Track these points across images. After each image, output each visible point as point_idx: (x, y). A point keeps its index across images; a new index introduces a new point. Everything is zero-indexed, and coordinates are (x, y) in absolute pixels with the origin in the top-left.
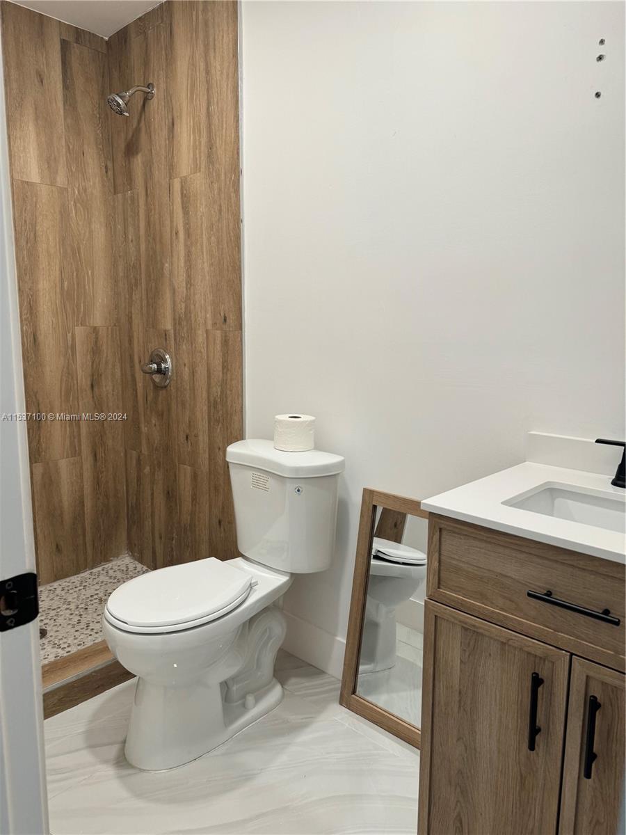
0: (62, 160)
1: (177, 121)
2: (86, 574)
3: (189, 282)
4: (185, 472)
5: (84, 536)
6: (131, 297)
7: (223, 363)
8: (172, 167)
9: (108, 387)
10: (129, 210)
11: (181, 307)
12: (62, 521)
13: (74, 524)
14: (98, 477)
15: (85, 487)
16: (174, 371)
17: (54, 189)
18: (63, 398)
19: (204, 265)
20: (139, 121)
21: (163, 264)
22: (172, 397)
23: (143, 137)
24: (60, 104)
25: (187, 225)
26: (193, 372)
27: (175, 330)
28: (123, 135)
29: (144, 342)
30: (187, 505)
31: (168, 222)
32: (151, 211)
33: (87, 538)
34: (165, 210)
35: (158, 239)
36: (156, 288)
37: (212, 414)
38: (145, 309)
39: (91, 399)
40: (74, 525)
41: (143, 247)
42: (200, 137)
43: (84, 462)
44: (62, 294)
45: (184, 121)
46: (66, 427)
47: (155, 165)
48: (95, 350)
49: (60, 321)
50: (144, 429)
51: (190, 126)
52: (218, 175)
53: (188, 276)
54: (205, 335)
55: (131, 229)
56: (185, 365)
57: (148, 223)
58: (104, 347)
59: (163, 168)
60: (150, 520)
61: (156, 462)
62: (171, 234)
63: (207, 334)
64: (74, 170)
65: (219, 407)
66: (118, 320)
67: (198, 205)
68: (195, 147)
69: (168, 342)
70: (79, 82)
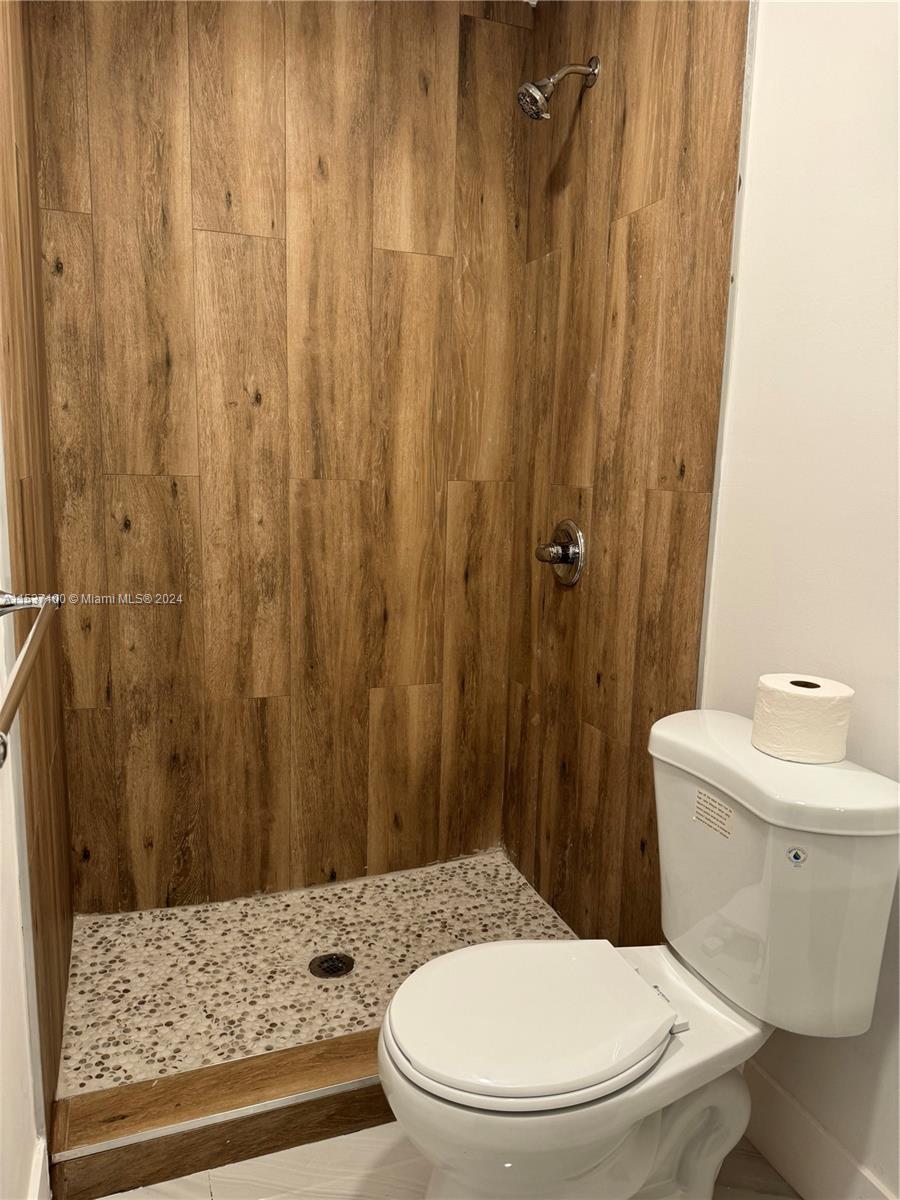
0: (449, 214)
1: (631, 112)
2: (433, 869)
3: (626, 404)
4: (592, 738)
5: (437, 808)
6: (536, 433)
7: (670, 553)
8: (616, 199)
9: (490, 577)
10: (546, 285)
11: (609, 447)
12: (406, 781)
13: (423, 787)
14: (464, 720)
15: (445, 731)
16: (588, 561)
17: (432, 259)
18: (421, 591)
19: (654, 372)
20: (571, 131)
21: (587, 374)
22: (582, 605)
23: (576, 155)
24: (452, 122)
25: (633, 298)
26: (618, 564)
27: (595, 488)
28: (545, 160)
29: (547, 509)
30: (591, 798)
31: (602, 299)
32: (578, 282)
33: (441, 813)
34: (599, 278)
35: (583, 331)
36: (574, 417)
37: (643, 644)
38: (554, 451)
39: (464, 596)
40: (423, 789)
41: (560, 346)
42: (667, 134)
43: (445, 693)
44: (432, 431)
45: (643, 110)
46: (422, 636)
47: (591, 200)
48: (476, 520)
49: (426, 471)
50: (537, 652)
51: (653, 116)
52: (695, 199)
53: (626, 394)
54: (643, 500)
55: (545, 318)
56: (605, 551)
57: (572, 305)
58: (490, 515)
59: (601, 206)
60: (535, 803)
61: (549, 709)
62: (605, 319)
63: (647, 497)
64: (465, 227)
65: (657, 633)
66: (515, 470)
67: (655, 259)
68: (658, 154)
69: (583, 509)
70: (485, 81)
